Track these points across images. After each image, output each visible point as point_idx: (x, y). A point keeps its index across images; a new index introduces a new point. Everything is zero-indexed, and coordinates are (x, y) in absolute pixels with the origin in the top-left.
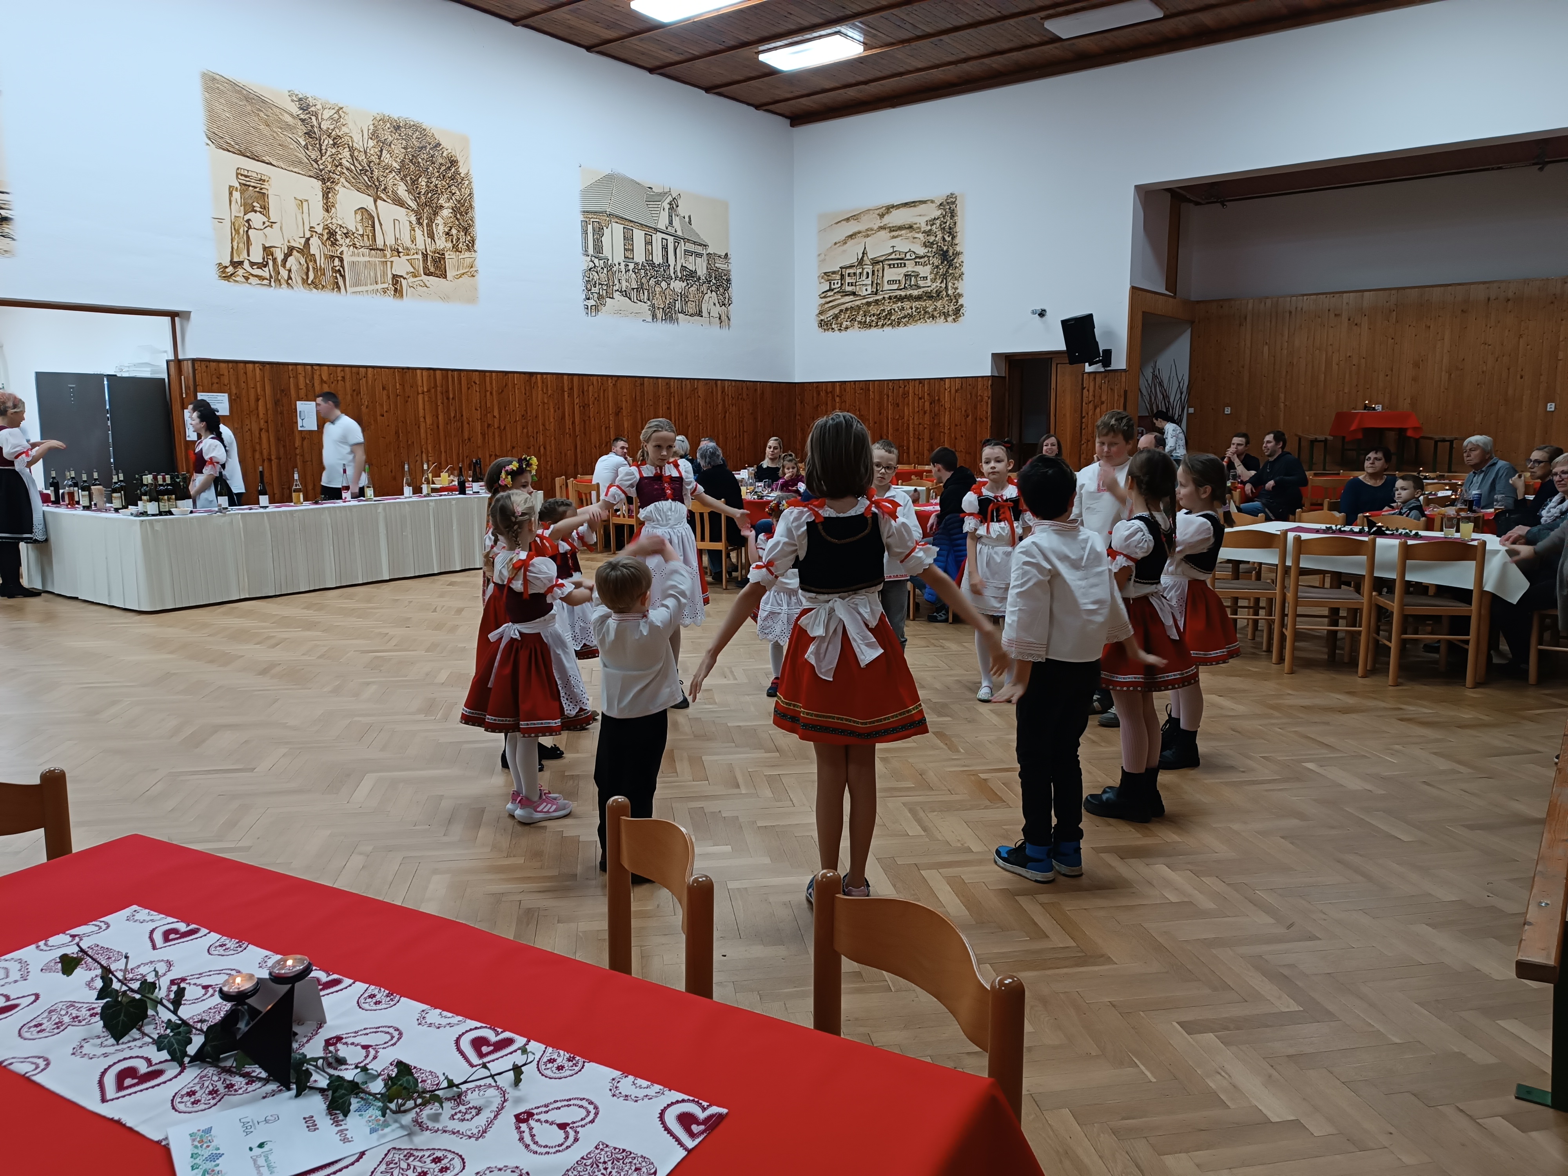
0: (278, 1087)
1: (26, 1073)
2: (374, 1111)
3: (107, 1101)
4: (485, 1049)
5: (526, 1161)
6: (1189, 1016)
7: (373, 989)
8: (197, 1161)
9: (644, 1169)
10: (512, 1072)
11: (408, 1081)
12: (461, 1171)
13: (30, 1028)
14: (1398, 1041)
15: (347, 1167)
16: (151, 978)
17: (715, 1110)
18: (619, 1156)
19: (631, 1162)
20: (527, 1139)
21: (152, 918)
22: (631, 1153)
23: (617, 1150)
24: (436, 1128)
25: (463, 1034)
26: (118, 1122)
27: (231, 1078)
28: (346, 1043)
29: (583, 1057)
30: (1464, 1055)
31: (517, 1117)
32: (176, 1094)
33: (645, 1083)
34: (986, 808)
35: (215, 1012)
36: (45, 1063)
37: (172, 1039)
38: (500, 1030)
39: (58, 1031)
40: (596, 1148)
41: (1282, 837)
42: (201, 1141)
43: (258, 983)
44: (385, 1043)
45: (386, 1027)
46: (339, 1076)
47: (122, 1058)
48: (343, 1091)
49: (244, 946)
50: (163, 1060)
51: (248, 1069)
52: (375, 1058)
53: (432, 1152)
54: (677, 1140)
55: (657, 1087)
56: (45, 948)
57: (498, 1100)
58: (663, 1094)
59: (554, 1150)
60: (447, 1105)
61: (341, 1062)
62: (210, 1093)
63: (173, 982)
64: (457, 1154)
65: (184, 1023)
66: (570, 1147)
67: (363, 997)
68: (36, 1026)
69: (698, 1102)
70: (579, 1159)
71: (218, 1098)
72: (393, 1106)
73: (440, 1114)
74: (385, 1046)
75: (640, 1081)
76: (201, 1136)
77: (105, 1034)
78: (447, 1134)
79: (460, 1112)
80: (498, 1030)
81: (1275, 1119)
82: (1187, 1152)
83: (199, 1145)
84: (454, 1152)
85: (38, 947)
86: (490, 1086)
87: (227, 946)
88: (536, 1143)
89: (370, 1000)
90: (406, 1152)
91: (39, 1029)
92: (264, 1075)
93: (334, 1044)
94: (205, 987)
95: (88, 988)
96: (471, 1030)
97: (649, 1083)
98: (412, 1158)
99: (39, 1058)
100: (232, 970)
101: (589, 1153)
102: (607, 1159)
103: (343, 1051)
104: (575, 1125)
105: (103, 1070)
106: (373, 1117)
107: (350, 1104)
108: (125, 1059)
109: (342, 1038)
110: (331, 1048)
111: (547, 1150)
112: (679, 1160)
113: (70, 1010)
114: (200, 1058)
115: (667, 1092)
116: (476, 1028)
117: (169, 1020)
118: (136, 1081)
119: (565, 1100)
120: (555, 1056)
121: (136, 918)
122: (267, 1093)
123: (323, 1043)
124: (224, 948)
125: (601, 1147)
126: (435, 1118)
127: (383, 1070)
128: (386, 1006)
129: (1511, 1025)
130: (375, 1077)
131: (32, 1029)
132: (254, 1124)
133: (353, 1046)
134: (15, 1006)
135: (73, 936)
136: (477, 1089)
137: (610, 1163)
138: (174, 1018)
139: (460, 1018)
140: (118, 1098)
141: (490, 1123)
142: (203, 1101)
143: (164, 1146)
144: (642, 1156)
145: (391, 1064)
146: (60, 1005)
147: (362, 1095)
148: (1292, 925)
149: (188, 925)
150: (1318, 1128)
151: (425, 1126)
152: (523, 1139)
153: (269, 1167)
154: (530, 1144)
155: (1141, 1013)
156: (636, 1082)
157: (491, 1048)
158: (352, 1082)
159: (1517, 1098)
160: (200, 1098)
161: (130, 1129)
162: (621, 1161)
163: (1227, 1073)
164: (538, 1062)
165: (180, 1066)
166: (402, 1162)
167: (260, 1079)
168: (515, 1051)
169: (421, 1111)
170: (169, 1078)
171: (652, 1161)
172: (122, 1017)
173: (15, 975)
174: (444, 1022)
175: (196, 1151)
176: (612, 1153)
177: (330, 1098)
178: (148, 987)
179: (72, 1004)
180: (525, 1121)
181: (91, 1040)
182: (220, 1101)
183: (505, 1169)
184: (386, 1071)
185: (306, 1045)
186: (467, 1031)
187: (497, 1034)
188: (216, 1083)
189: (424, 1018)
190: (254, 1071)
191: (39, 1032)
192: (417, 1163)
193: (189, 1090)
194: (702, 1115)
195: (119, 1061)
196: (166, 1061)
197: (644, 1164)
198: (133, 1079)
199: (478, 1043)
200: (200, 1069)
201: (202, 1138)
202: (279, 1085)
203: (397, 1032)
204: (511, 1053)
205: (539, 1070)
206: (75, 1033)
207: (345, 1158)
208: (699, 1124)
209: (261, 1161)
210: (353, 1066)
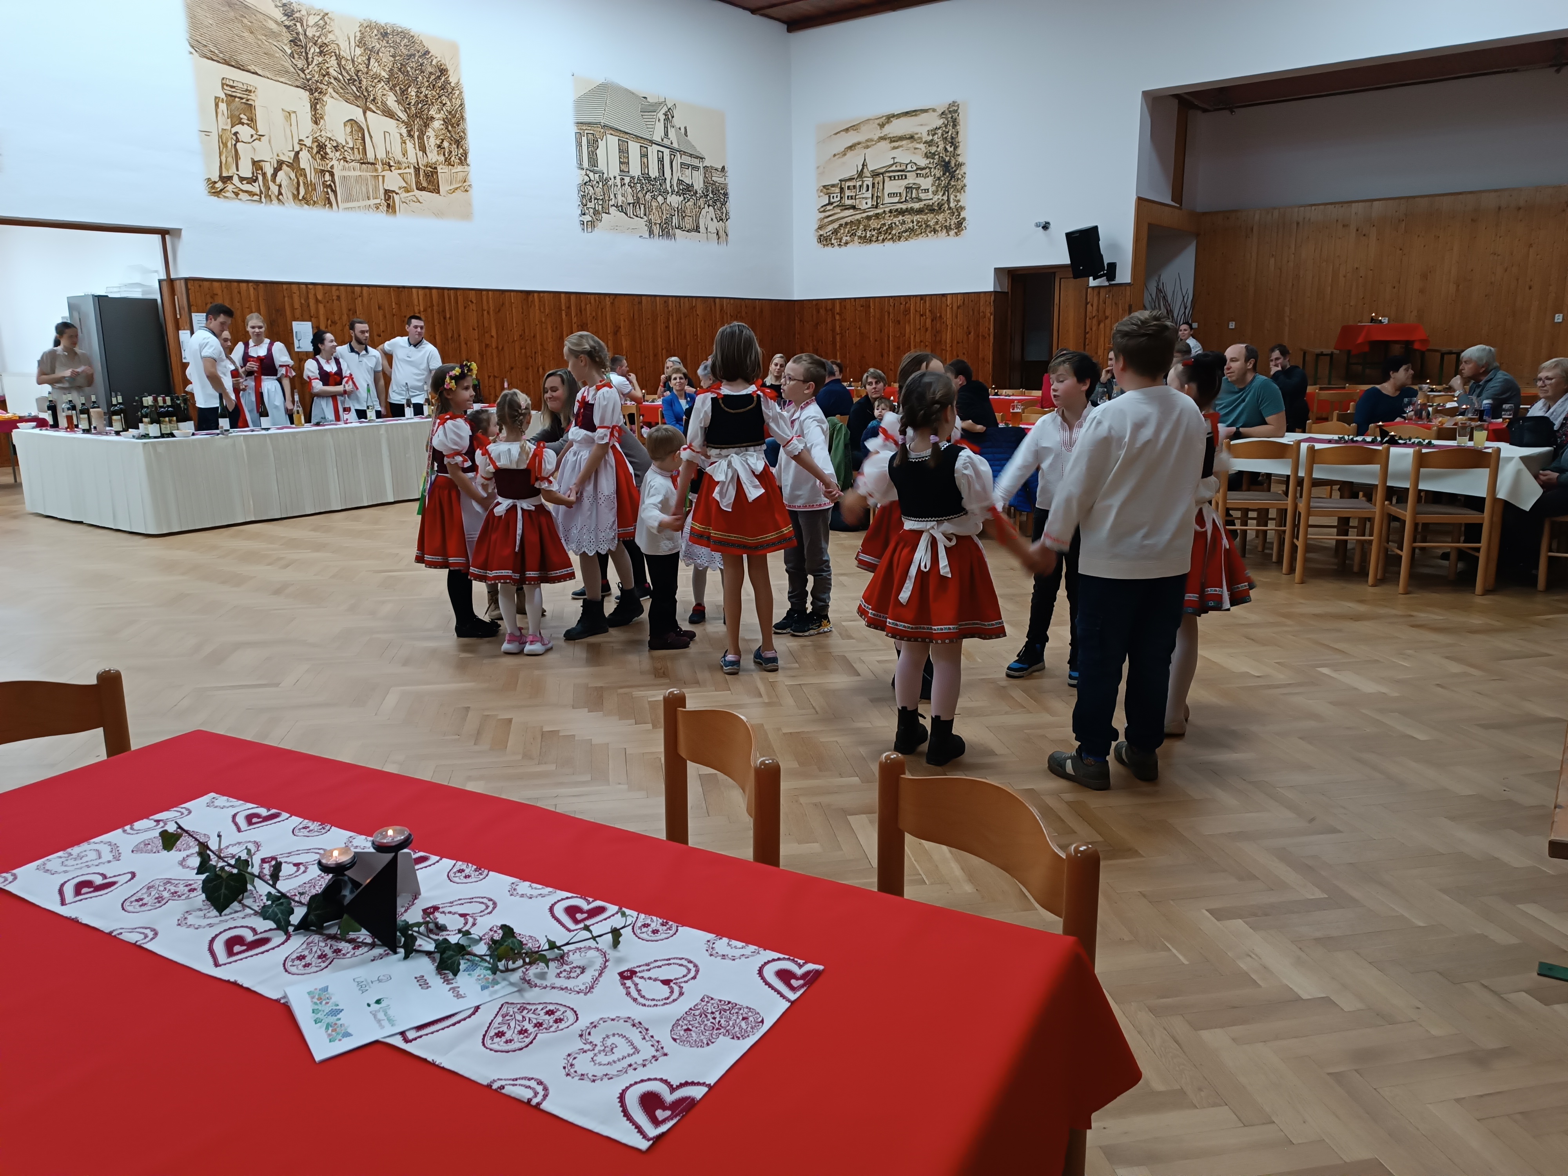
0: (385, 951)
1: (137, 942)
2: (482, 971)
3: (220, 966)
4: (579, 916)
5: (638, 1013)
6: (1216, 905)
7: (460, 865)
8: (319, 1016)
9: (751, 1019)
10: (610, 935)
11: (512, 942)
12: (576, 1022)
13: (131, 902)
14: (1421, 924)
15: (464, 1019)
16: (244, 856)
17: (810, 967)
18: (725, 1007)
19: (737, 1013)
20: (634, 994)
21: (231, 804)
22: (736, 1005)
23: (723, 1002)
24: (544, 985)
25: (556, 903)
26: (235, 984)
27: (337, 944)
28: (443, 912)
29: (675, 922)
30: (1486, 937)
31: (621, 974)
32: (287, 958)
33: (740, 944)
34: (1006, 713)
35: (310, 887)
36: (153, 933)
37: (276, 909)
38: (591, 900)
39: (160, 905)
40: (702, 1000)
41: (1301, 738)
42: (320, 999)
43: (354, 857)
44: (481, 912)
45: (479, 897)
46: (446, 940)
47: (227, 928)
48: (451, 953)
49: (328, 828)
50: (267, 929)
51: (352, 935)
52: (474, 924)
53: (544, 1005)
54: (779, 993)
55: (752, 948)
56: (131, 832)
57: (600, 961)
58: (758, 953)
59: (662, 1003)
60: (551, 964)
61: (442, 928)
62: (319, 957)
63: (263, 861)
64: (569, 1007)
65: (283, 895)
66: (674, 1001)
67: (452, 872)
68: (137, 901)
69: (793, 960)
70: (687, 1010)
71: (328, 962)
72: (501, 965)
73: (546, 973)
74: (482, 914)
75: (734, 943)
76: (319, 995)
77: (206, 907)
78: (555, 991)
79: (565, 971)
80: (589, 899)
81: (1305, 996)
82: (1222, 1027)
83: (318, 1002)
84: (565, 1006)
85: (124, 831)
86: (590, 948)
87: (311, 828)
88: (643, 997)
89: (459, 874)
90: (519, 1006)
91: (141, 903)
92: (369, 940)
93: (433, 913)
94: (297, 865)
95: (181, 867)
96: (563, 899)
97: (744, 944)
98: (525, 1011)
99: (146, 928)
100: (319, 849)
101: (696, 1005)
102: (714, 1010)
103: (441, 919)
104: (678, 981)
105: (210, 939)
106: (482, 976)
107: (459, 964)
108: (230, 929)
109: (439, 908)
110: (431, 916)
111: (655, 1002)
112: (783, 1010)
113: (168, 886)
114: (304, 926)
115: (762, 951)
116: (567, 898)
117: (269, 893)
118: (244, 948)
119: (664, 960)
120: (648, 921)
121: (217, 803)
122: (375, 957)
123: (422, 913)
124: (308, 830)
125: (706, 999)
126: (542, 976)
127: (484, 935)
128: (476, 880)
129: (1531, 909)
130: (477, 941)
131: (134, 903)
132: (368, 983)
133: (450, 915)
134: (114, 883)
135: (158, 821)
136: (577, 951)
137: (717, 1015)
138: (273, 891)
139: (550, 889)
140: (230, 963)
141: (596, 980)
142: (313, 964)
143: (284, 1004)
144: (747, 1007)
145: (491, 930)
146: (157, 882)
147: (467, 957)
148: (1312, 820)
149: (269, 810)
150: (1348, 1003)
151: (533, 983)
152: (630, 993)
153: (389, 1020)
154: (638, 999)
155: (1172, 902)
156: (730, 943)
157: (586, 915)
158: (457, 944)
159: (1539, 974)
160: (310, 962)
161: (248, 989)
162: (728, 1012)
163: (1257, 955)
164: (633, 927)
165: (286, 934)
166: (516, 1015)
167: (366, 944)
168: (609, 917)
169: (527, 970)
170: (276, 945)
171: (757, 1011)
172: (223, 890)
173: (107, 855)
174: (535, 893)
175: (316, 1007)
176: (718, 1005)
177: (438, 961)
178: (243, 864)
179: (168, 881)
180: (630, 978)
181: (194, 913)
182: (330, 963)
183: (617, 1019)
184: (486, 936)
185: (405, 914)
186: (559, 901)
187: (589, 903)
188: (324, 949)
189: (515, 889)
190: (358, 938)
191: (141, 906)
192: (531, 1015)
193: (299, 955)
194: (799, 972)
195: (225, 931)
196: (271, 930)
197: (750, 1014)
198: (242, 945)
199: (572, 911)
200: (305, 936)
201: (321, 996)
202: (386, 948)
203: (491, 903)
204: (605, 919)
205: (635, 934)
206: (176, 907)
207: (460, 1012)
208: (797, 979)
209: (381, 1015)
210: (454, 933)
